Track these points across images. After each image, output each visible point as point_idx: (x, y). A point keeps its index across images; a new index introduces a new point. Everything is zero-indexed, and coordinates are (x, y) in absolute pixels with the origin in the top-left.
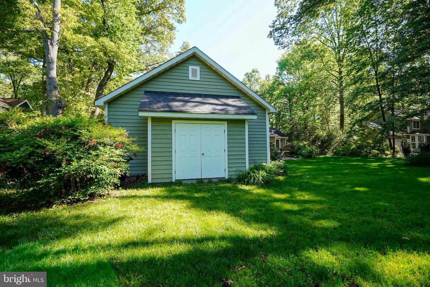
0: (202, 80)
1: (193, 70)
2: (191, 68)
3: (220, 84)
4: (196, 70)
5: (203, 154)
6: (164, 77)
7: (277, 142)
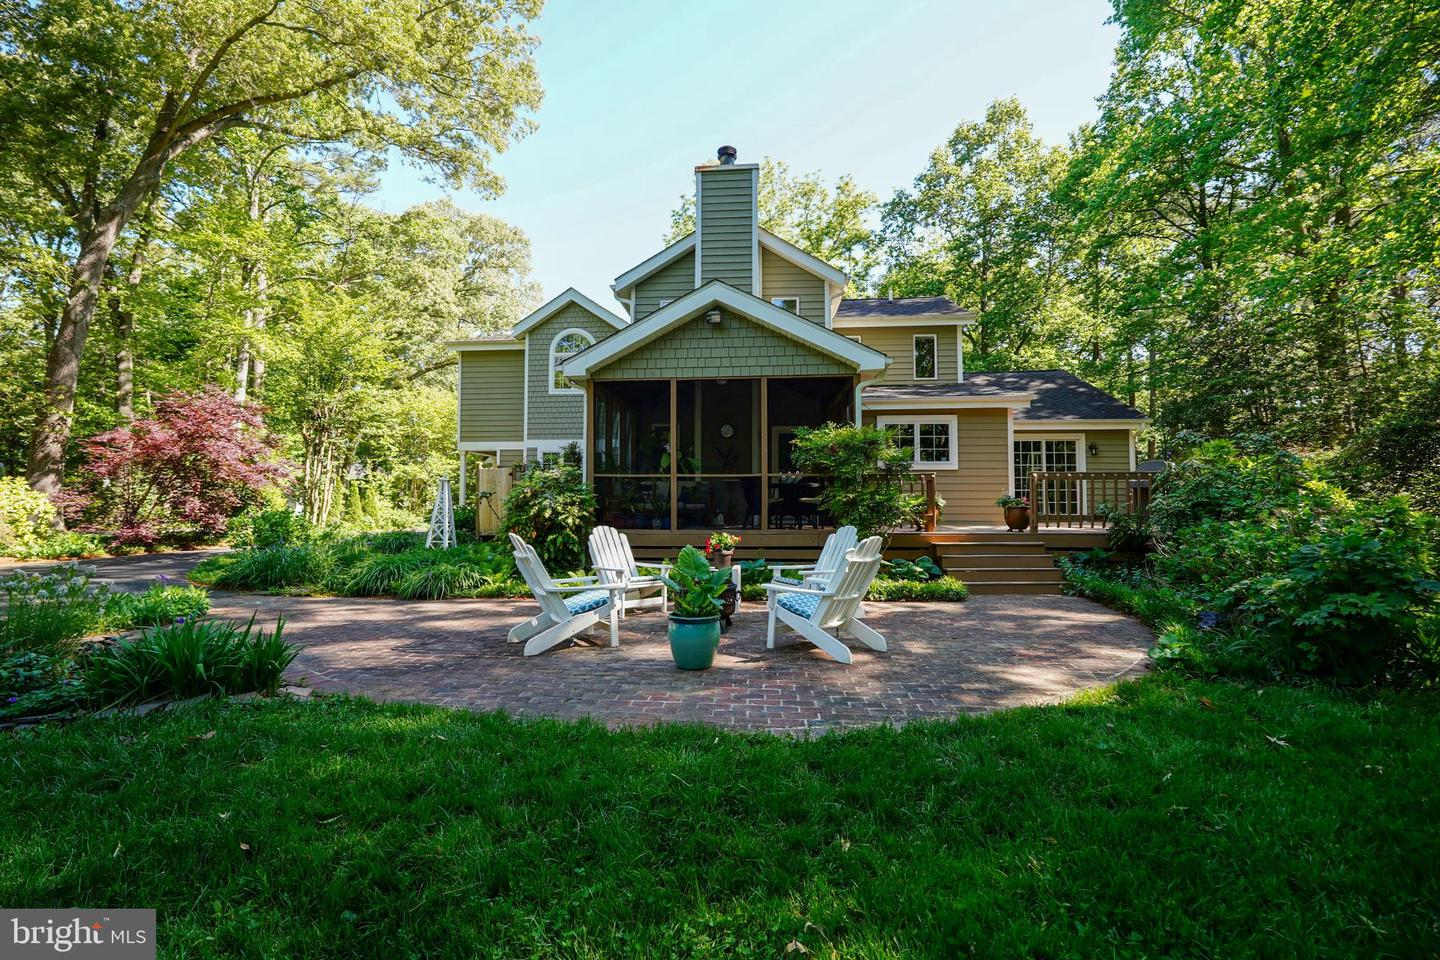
7: (1060, 458)
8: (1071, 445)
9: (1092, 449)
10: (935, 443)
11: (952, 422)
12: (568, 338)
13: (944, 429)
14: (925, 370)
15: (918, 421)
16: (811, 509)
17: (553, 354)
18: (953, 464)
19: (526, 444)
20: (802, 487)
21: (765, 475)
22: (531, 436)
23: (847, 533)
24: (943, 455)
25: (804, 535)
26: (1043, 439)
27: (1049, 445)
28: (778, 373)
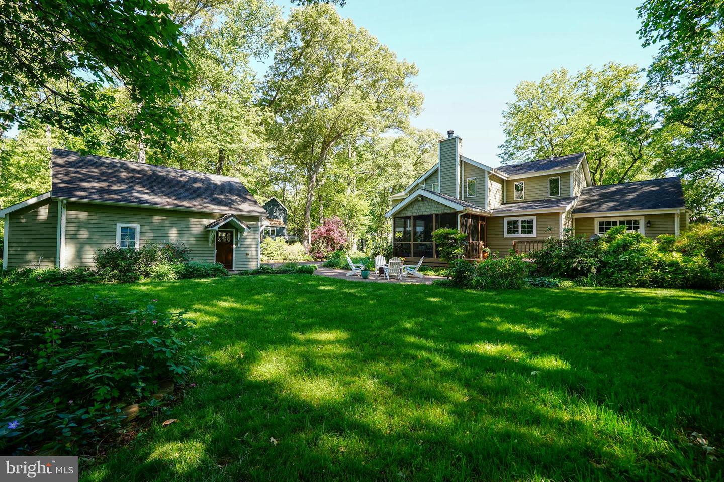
8: (636, 223)
9: (648, 224)
10: (527, 227)
11: (534, 219)
13: (531, 222)
14: (555, 192)
15: (520, 219)
18: (534, 235)
24: (531, 232)
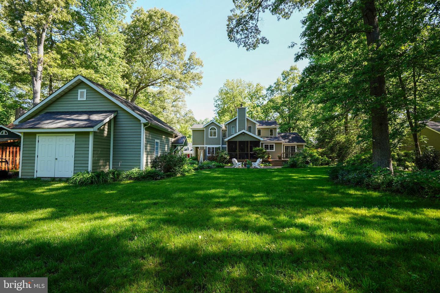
0: (88, 99)
1: (81, 92)
2: (80, 91)
3: (102, 102)
4: (83, 92)
5: (57, 159)
6: (62, 100)
7: (293, 149)
8: (295, 147)
9: (297, 147)
10: (272, 147)
11: (275, 144)
12: (212, 128)
13: (273, 145)
14: (271, 134)
15: (269, 144)
16: (255, 157)
17: (209, 131)
18: (274, 150)
19: (205, 146)
20: (254, 154)
21: (249, 153)
22: (206, 145)
23: (259, 159)
24: (272, 149)
25: (254, 160)
26: (290, 146)
27: (291, 147)
28: (251, 140)
